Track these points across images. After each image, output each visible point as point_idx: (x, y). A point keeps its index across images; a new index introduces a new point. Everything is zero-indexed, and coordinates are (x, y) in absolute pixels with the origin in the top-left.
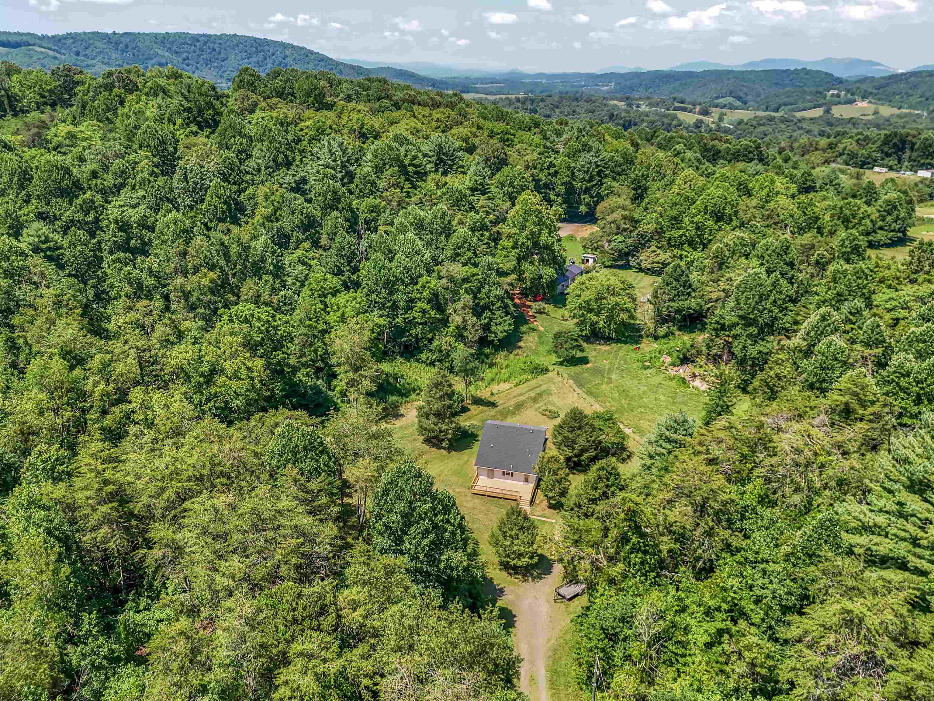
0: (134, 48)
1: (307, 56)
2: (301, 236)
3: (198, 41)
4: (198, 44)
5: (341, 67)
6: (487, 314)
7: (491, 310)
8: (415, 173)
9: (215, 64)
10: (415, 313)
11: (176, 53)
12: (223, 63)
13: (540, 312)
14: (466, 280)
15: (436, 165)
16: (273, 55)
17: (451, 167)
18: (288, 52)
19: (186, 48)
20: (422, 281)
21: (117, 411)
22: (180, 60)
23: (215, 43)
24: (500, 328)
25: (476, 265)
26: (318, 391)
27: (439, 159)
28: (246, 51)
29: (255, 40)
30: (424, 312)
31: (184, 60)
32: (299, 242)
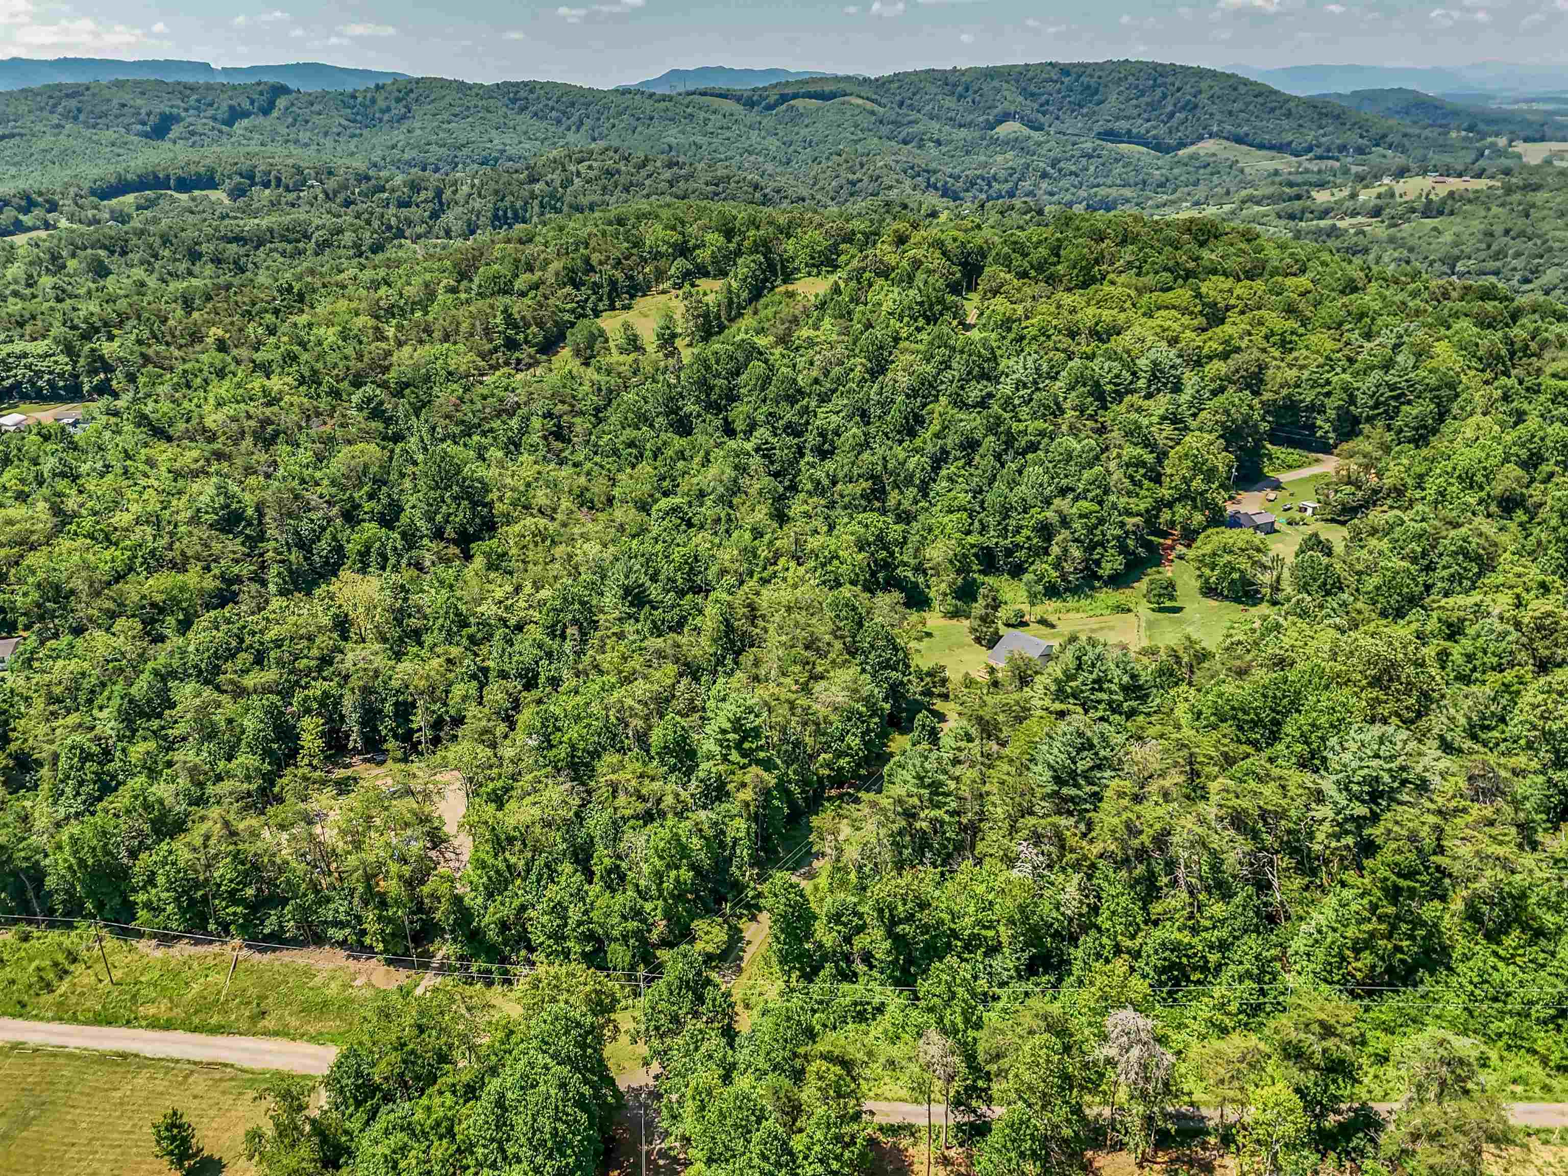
0: (976, 92)
1: (1235, 89)
2: (958, 453)
3: (1068, 74)
4: (1066, 80)
5: (1292, 104)
6: (1099, 550)
7: (1104, 548)
8: (1115, 392)
9: (1085, 110)
10: (1019, 539)
11: (1032, 95)
12: (1096, 108)
13: (1181, 557)
14: (1081, 516)
15: (1149, 381)
16: (1179, 90)
17: (1165, 385)
18: (1204, 85)
19: (1050, 87)
20: (1033, 511)
21: (771, 569)
22: (1036, 106)
23: (1091, 76)
24: (1109, 565)
25: (1100, 503)
26: (916, 585)
27: (1154, 375)
28: (1137, 87)
29: (1155, 66)
30: (1029, 538)
31: (1042, 105)
32: (957, 459)
